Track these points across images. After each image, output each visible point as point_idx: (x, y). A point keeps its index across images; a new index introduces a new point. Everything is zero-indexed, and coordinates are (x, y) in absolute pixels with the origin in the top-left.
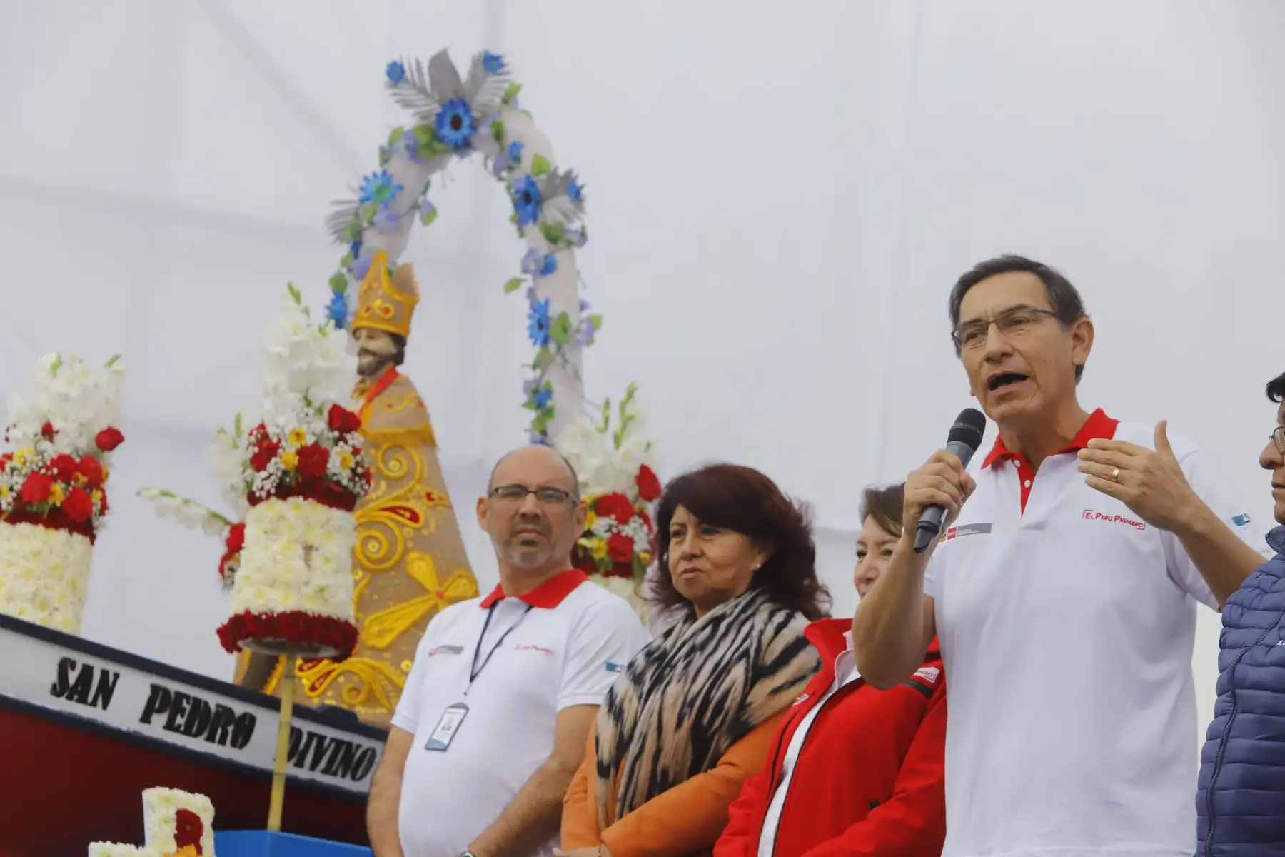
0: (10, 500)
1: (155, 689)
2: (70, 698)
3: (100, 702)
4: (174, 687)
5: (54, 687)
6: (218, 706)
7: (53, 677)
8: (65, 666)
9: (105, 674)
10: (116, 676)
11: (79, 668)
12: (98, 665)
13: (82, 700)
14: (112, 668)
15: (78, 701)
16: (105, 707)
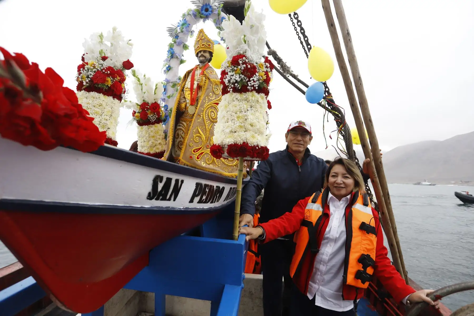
0: (87, 81)
1: (197, 184)
2: (157, 199)
3: (172, 198)
4: (204, 182)
5: (150, 193)
6: (217, 187)
7: (149, 188)
8: (157, 180)
9: (177, 181)
10: (182, 182)
11: (164, 180)
12: (174, 177)
13: (164, 199)
14: (180, 177)
15: (162, 200)
16: (174, 200)
